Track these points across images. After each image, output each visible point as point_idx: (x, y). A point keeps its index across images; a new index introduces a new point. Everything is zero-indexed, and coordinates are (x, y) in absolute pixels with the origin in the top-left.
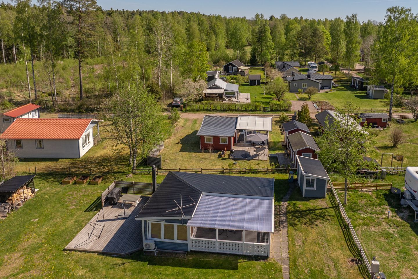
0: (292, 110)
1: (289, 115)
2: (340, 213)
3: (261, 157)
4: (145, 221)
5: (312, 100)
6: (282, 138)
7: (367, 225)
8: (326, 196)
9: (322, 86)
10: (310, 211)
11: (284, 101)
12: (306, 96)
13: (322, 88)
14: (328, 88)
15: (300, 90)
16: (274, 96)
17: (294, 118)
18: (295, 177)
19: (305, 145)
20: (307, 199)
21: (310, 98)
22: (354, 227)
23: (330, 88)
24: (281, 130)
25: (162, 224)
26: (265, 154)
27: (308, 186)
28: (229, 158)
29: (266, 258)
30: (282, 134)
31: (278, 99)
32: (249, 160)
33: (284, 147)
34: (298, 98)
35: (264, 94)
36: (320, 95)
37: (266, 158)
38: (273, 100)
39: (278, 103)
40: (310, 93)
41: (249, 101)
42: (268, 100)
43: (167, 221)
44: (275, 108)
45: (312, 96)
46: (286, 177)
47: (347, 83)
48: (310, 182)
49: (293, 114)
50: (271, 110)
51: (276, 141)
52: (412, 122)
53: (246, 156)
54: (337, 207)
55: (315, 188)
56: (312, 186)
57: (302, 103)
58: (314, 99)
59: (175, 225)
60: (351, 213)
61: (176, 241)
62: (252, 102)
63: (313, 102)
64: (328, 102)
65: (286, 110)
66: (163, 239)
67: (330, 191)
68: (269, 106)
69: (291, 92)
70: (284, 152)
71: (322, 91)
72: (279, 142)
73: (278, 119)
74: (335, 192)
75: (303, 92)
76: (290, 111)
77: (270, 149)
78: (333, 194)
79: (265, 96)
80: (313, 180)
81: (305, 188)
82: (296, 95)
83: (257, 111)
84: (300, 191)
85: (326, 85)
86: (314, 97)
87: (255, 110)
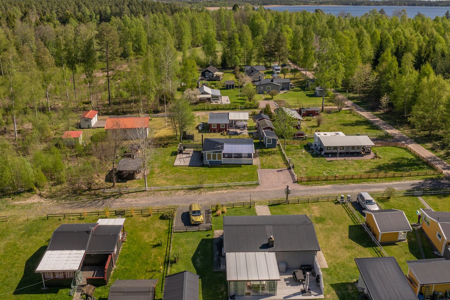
0: (260, 107)
1: (257, 111)
2: (282, 152)
3: (244, 134)
4: (205, 153)
5: (274, 99)
6: (255, 124)
7: (293, 155)
8: (277, 147)
9: (282, 88)
10: (269, 152)
11: (254, 101)
12: (270, 97)
13: (283, 89)
14: (287, 89)
15: (265, 92)
16: (246, 98)
17: (261, 112)
18: (262, 141)
19: (267, 125)
20: (268, 148)
21: (272, 98)
22: (287, 156)
23: (288, 89)
24: (253, 120)
25: (212, 154)
26: (246, 132)
27: (268, 142)
28: (227, 135)
29: (252, 164)
30: (254, 122)
31: (250, 100)
32: (238, 135)
33: (256, 128)
34: (264, 98)
35: (238, 96)
36: (281, 95)
37: (247, 134)
38: (246, 100)
39: (250, 103)
40: (272, 95)
41: (229, 102)
42: (242, 101)
43: (214, 152)
44: (248, 106)
45: (274, 97)
46: (258, 141)
47: (303, 84)
48: (269, 140)
49: (261, 110)
50: (246, 108)
51: (251, 126)
52: (337, 112)
53: (236, 134)
54: (281, 150)
55: (271, 143)
56: (270, 142)
57: (267, 102)
58: (275, 99)
59: (217, 154)
60: (287, 152)
61: (217, 160)
62: (231, 103)
63: (275, 101)
64: (285, 100)
65: (256, 108)
66: (212, 160)
67: (279, 145)
68: (244, 105)
69: (259, 94)
70: (256, 131)
71: (282, 92)
72: (253, 126)
73: (251, 114)
74: (281, 145)
75: (268, 93)
76: (259, 108)
77: (248, 130)
78: (280, 146)
79: (240, 98)
80: (270, 140)
81: (267, 143)
82: (262, 96)
83: (236, 109)
84: (265, 145)
85: (286, 87)
86: (275, 98)
87: (235, 109)
